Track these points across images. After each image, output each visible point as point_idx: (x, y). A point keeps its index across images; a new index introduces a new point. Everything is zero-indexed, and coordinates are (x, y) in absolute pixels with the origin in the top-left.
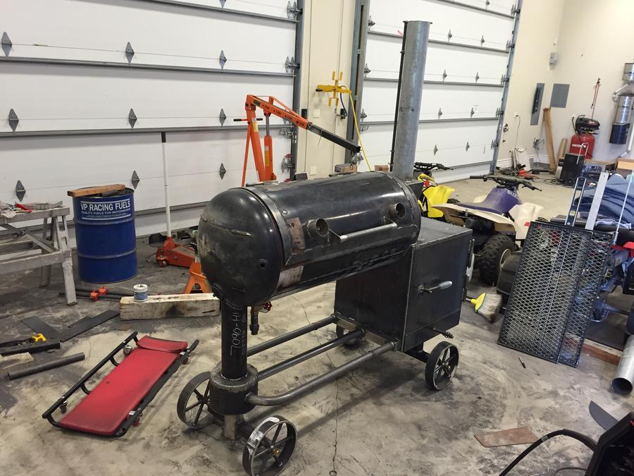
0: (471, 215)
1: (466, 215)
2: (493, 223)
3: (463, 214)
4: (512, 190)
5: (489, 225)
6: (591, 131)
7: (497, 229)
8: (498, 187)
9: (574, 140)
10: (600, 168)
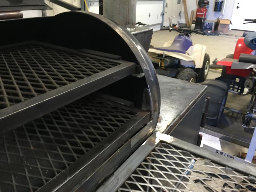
0: (167, 56)
1: (164, 56)
2: (179, 60)
3: (161, 55)
4: (188, 36)
5: (177, 62)
6: (206, 5)
7: (182, 64)
8: (179, 35)
9: (198, 11)
10: (212, 24)
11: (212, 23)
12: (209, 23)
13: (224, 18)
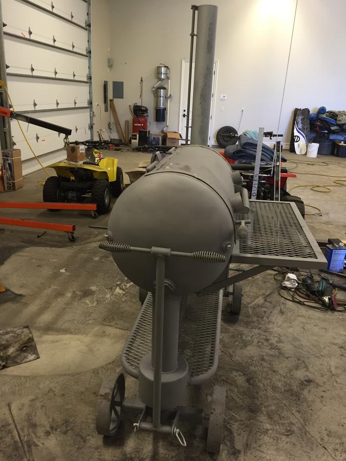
6: (144, 114)
10: (159, 139)
11: (159, 137)
12: (154, 138)
13: (170, 130)
